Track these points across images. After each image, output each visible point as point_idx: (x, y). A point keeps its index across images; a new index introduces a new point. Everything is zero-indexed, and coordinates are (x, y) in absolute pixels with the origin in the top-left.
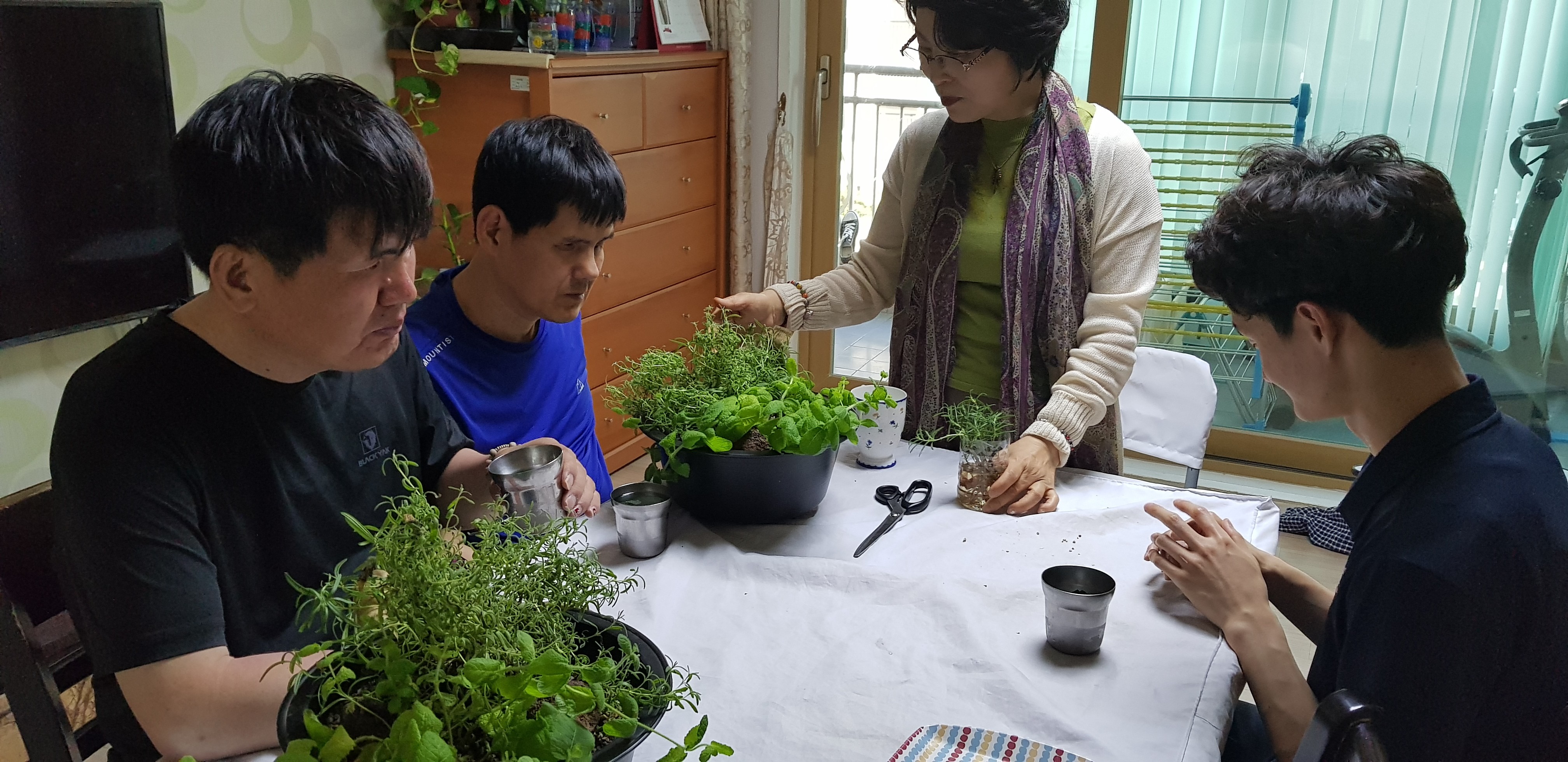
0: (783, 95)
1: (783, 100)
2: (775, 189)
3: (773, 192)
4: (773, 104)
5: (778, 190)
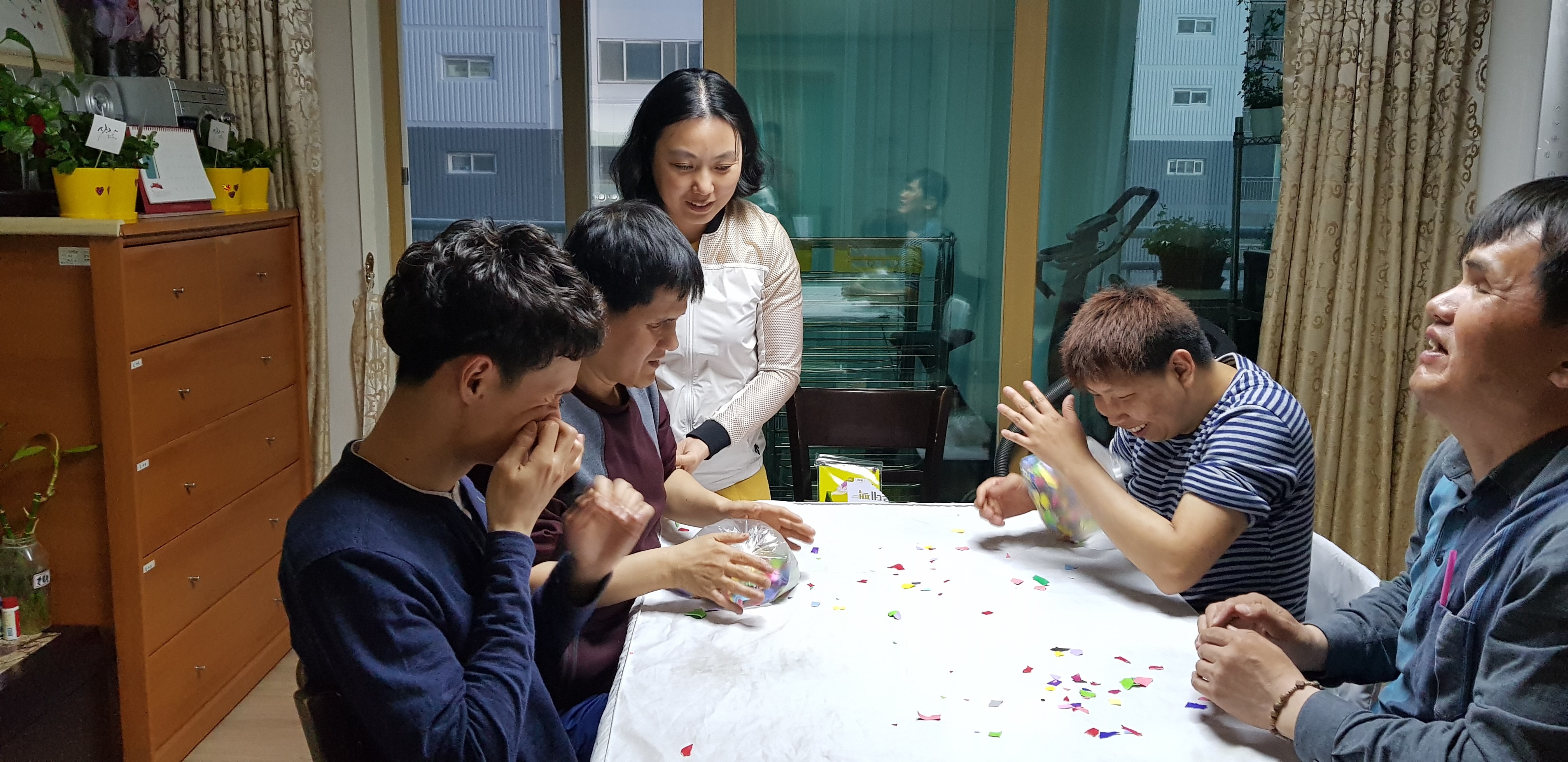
0: (370, 254)
1: (370, 260)
2: (370, 360)
3: (367, 364)
4: (358, 265)
5: (374, 361)
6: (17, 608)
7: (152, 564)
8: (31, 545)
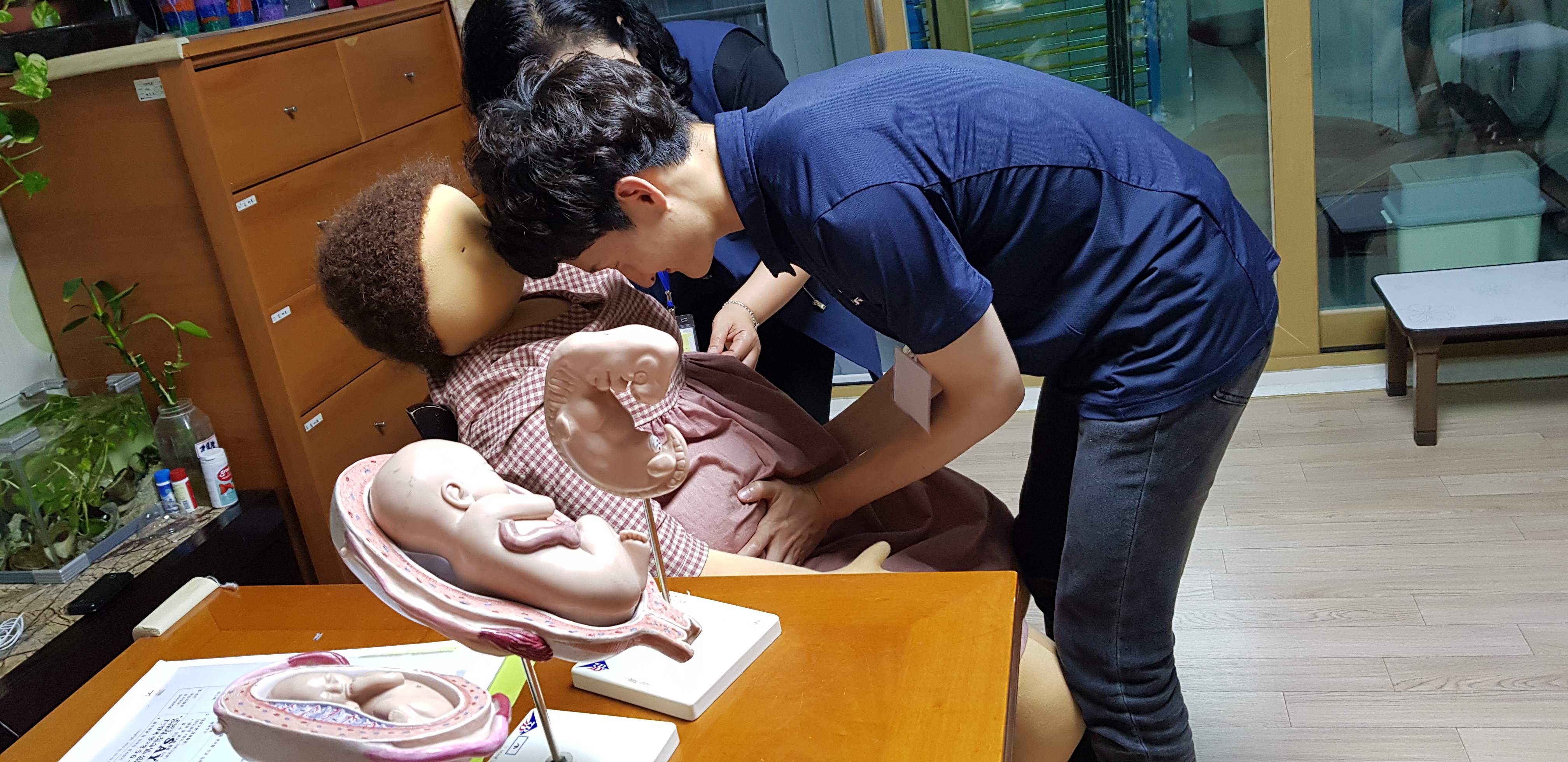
6: (187, 479)
7: (319, 418)
8: (189, 412)
